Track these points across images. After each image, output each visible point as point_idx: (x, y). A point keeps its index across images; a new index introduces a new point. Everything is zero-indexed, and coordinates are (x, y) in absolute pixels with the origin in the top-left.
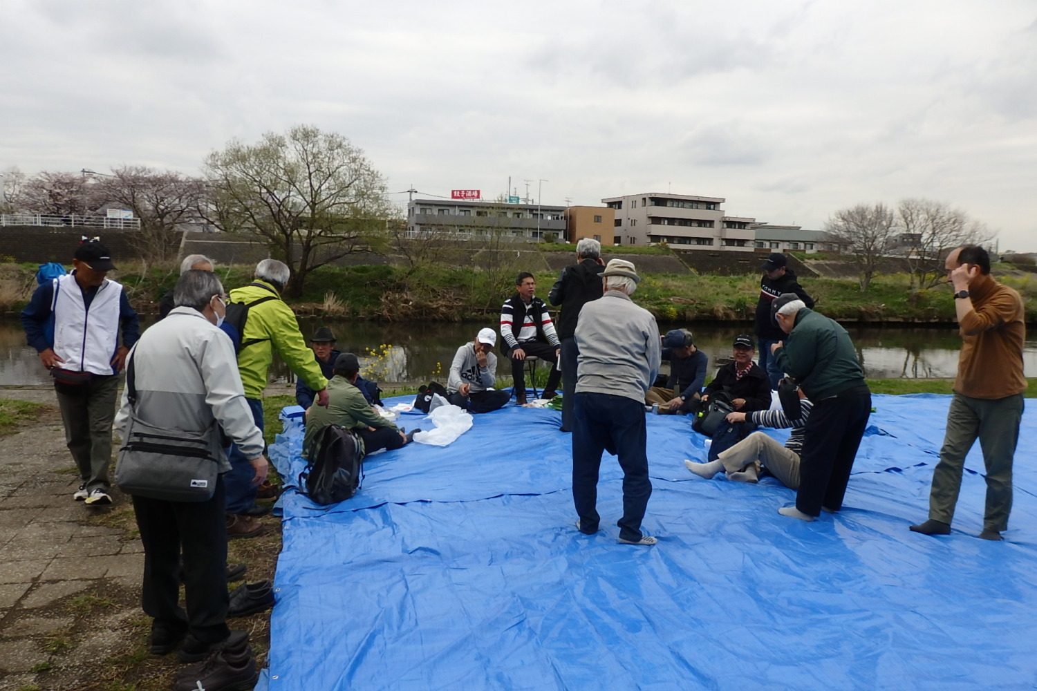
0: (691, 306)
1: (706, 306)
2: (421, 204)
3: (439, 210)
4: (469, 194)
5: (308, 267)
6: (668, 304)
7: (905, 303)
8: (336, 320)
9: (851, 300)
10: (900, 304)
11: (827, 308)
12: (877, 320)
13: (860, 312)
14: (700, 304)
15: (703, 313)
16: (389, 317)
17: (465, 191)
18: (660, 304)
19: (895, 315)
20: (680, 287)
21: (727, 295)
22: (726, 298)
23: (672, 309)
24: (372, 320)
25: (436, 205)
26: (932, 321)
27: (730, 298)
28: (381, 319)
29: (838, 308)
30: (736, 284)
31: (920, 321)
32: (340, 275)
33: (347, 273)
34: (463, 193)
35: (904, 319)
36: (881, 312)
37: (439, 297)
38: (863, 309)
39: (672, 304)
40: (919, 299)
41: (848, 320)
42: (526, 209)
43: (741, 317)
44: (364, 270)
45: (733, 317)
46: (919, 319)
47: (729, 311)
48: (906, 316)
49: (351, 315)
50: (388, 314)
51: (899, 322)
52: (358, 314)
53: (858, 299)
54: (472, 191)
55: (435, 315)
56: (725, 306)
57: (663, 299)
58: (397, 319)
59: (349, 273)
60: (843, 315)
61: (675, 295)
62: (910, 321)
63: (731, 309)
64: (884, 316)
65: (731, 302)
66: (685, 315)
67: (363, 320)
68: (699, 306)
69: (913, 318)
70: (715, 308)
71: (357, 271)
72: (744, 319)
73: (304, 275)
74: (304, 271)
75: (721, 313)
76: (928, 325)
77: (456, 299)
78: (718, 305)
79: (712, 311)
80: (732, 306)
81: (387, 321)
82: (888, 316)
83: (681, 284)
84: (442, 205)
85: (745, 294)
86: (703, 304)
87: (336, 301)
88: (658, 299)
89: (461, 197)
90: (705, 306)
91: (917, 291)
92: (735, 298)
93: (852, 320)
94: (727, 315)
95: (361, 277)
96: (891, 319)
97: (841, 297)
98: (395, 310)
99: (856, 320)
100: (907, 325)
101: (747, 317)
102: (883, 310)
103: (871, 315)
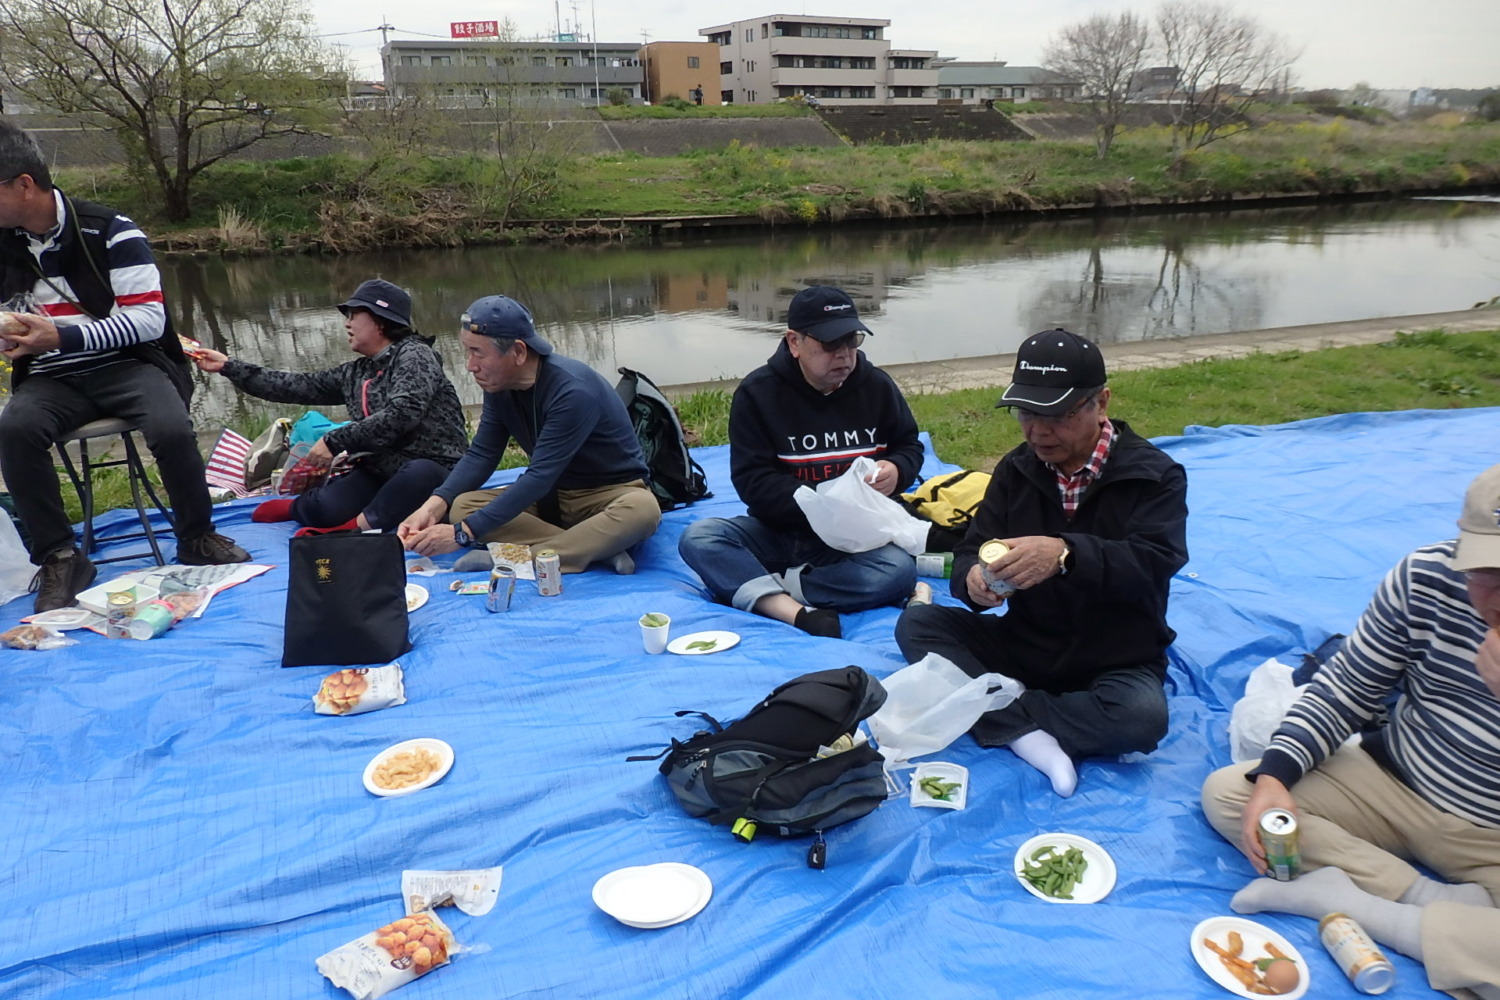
0: (837, 197)
1: (863, 197)
2: (400, 49)
3: (433, 58)
4: (480, 29)
5: (192, 164)
6: (801, 196)
7: (1163, 174)
8: (244, 255)
9: (1084, 173)
10: (1157, 175)
11: (1049, 189)
12: (1123, 203)
13: (1097, 191)
14: (852, 193)
15: (857, 207)
16: (335, 246)
17: (473, 24)
18: (789, 196)
19: (1146, 193)
20: (820, 167)
21: (894, 175)
22: (894, 180)
23: (807, 204)
24: (308, 252)
25: (426, 50)
26: (1204, 199)
27: (899, 181)
28: (323, 250)
29: (1065, 187)
30: (908, 157)
31: (1186, 202)
32: (253, 178)
33: (265, 173)
34: (470, 28)
35: (1161, 198)
36: (1129, 190)
37: (427, 206)
38: (1102, 187)
39: (808, 195)
40: (1184, 167)
41: (1080, 206)
42: (577, 51)
43: (917, 210)
44: (298, 166)
45: (905, 211)
46: (1185, 198)
47: (898, 203)
48: (1166, 195)
49: (270, 245)
50: (332, 240)
51: (1154, 205)
52: (281, 243)
53: (1092, 171)
54: (484, 23)
55: (416, 237)
56: (892, 194)
57: (794, 189)
58: (349, 248)
59: (270, 173)
60: (1073, 199)
61: (812, 181)
62: (1171, 201)
63: (901, 198)
64: (1134, 197)
65: (901, 187)
66: (829, 212)
67: (291, 253)
68: (850, 197)
69: (1176, 197)
70: (877, 200)
71: (286, 168)
72: (922, 213)
73: (187, 181)
74: (187, 173)
75: (885, 207)
76: (1196, 207)
77: (455, 208)
78: (880, 192)
79: (871, 204)
80: (903, 193)
81: (332, 252)
82: (1138, 195)
83: (822, 162)
84: (436, 50)
85: (921, 172)
86: (857, 193)
87: (241, 224)
88: (787, 189)
89: (466, 35)
90: (859, 197)
91: (1182, 152)
92: (906, 181)
93: (1085, 206)
94: (895, 209)
95: (291, 178)
96: (1144, 201)
97: (1069, 168)
98: (345, 233)
99: (1091, 205)
100: (1166, 209)
101: (927, 209)
102: (1132, 187)
103: (1114, 197)
